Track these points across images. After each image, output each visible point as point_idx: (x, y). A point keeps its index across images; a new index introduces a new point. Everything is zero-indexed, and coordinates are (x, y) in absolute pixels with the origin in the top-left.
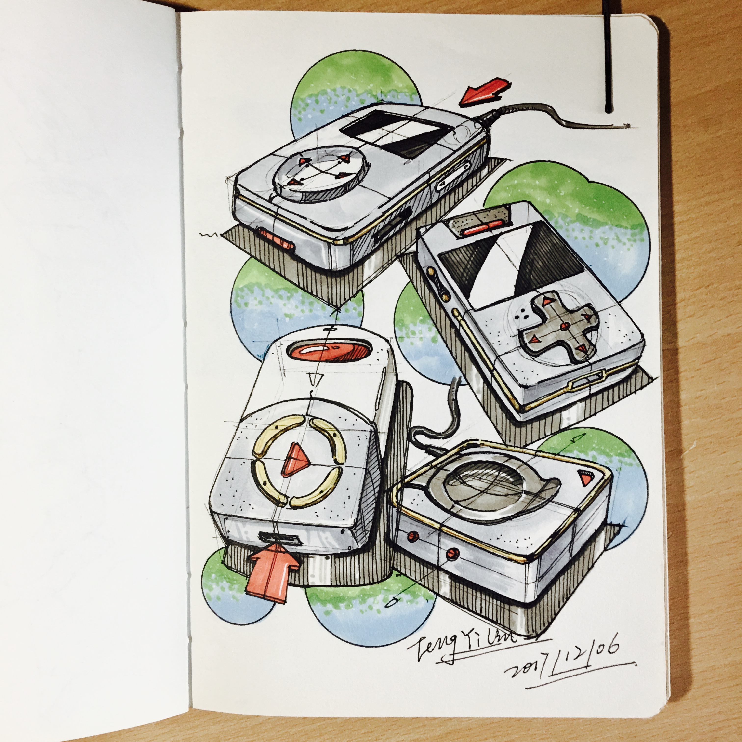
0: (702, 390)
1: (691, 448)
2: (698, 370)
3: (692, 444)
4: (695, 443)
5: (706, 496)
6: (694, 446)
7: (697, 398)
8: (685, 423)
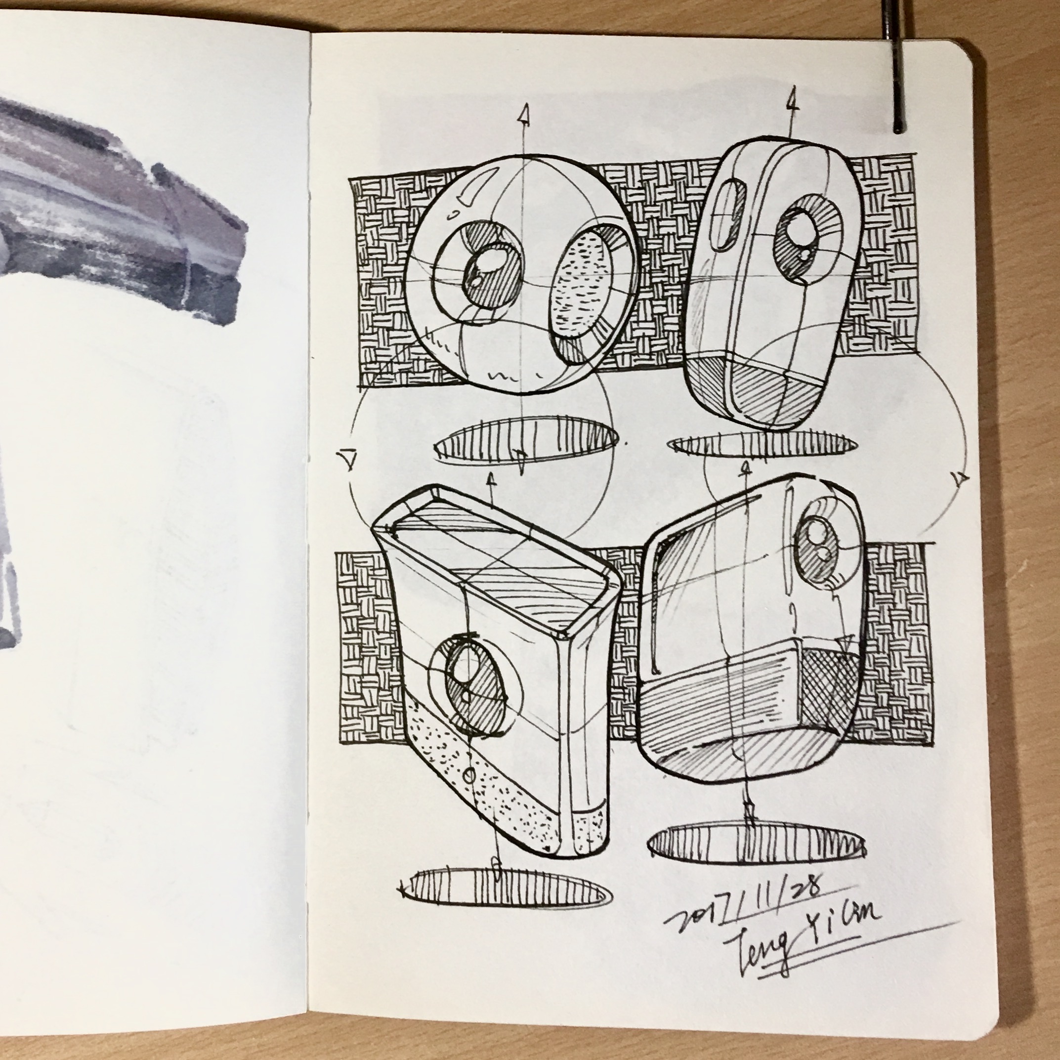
0: (1031, 486)
1: (1020, 571)
2: (1025, 457)
3: (1022, 565)
4: (1025, 563)
5: (1046, 640)
6: (1023, 568)
7: (1024, 498)
8: (1009, 534)
